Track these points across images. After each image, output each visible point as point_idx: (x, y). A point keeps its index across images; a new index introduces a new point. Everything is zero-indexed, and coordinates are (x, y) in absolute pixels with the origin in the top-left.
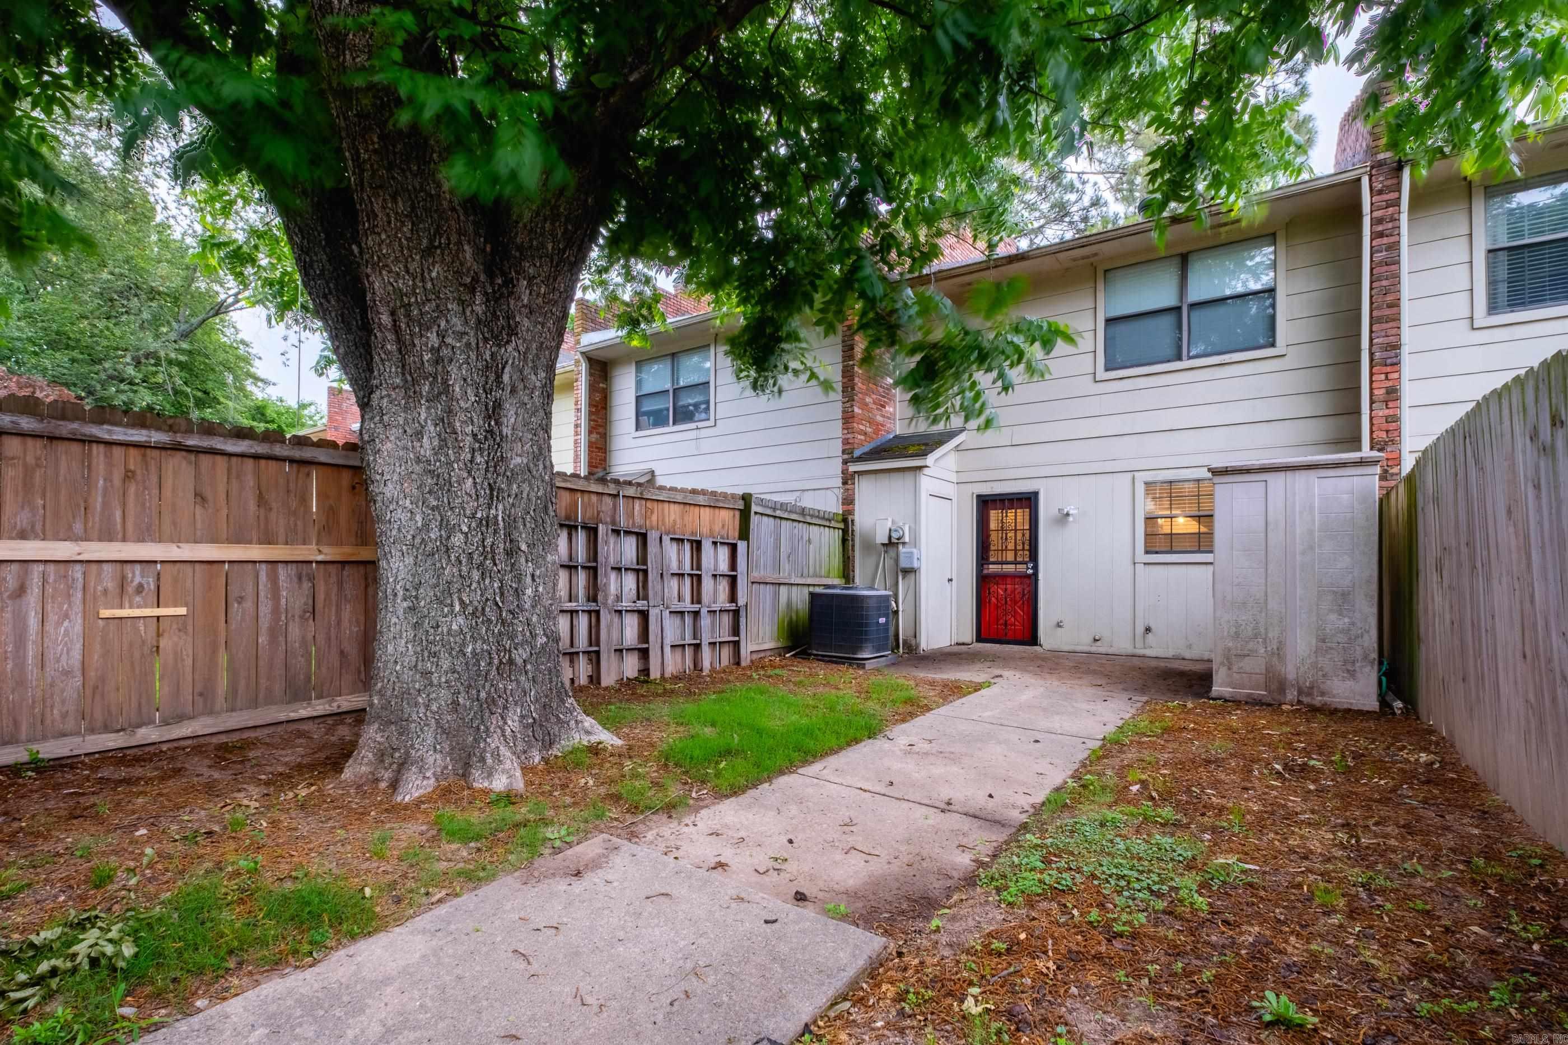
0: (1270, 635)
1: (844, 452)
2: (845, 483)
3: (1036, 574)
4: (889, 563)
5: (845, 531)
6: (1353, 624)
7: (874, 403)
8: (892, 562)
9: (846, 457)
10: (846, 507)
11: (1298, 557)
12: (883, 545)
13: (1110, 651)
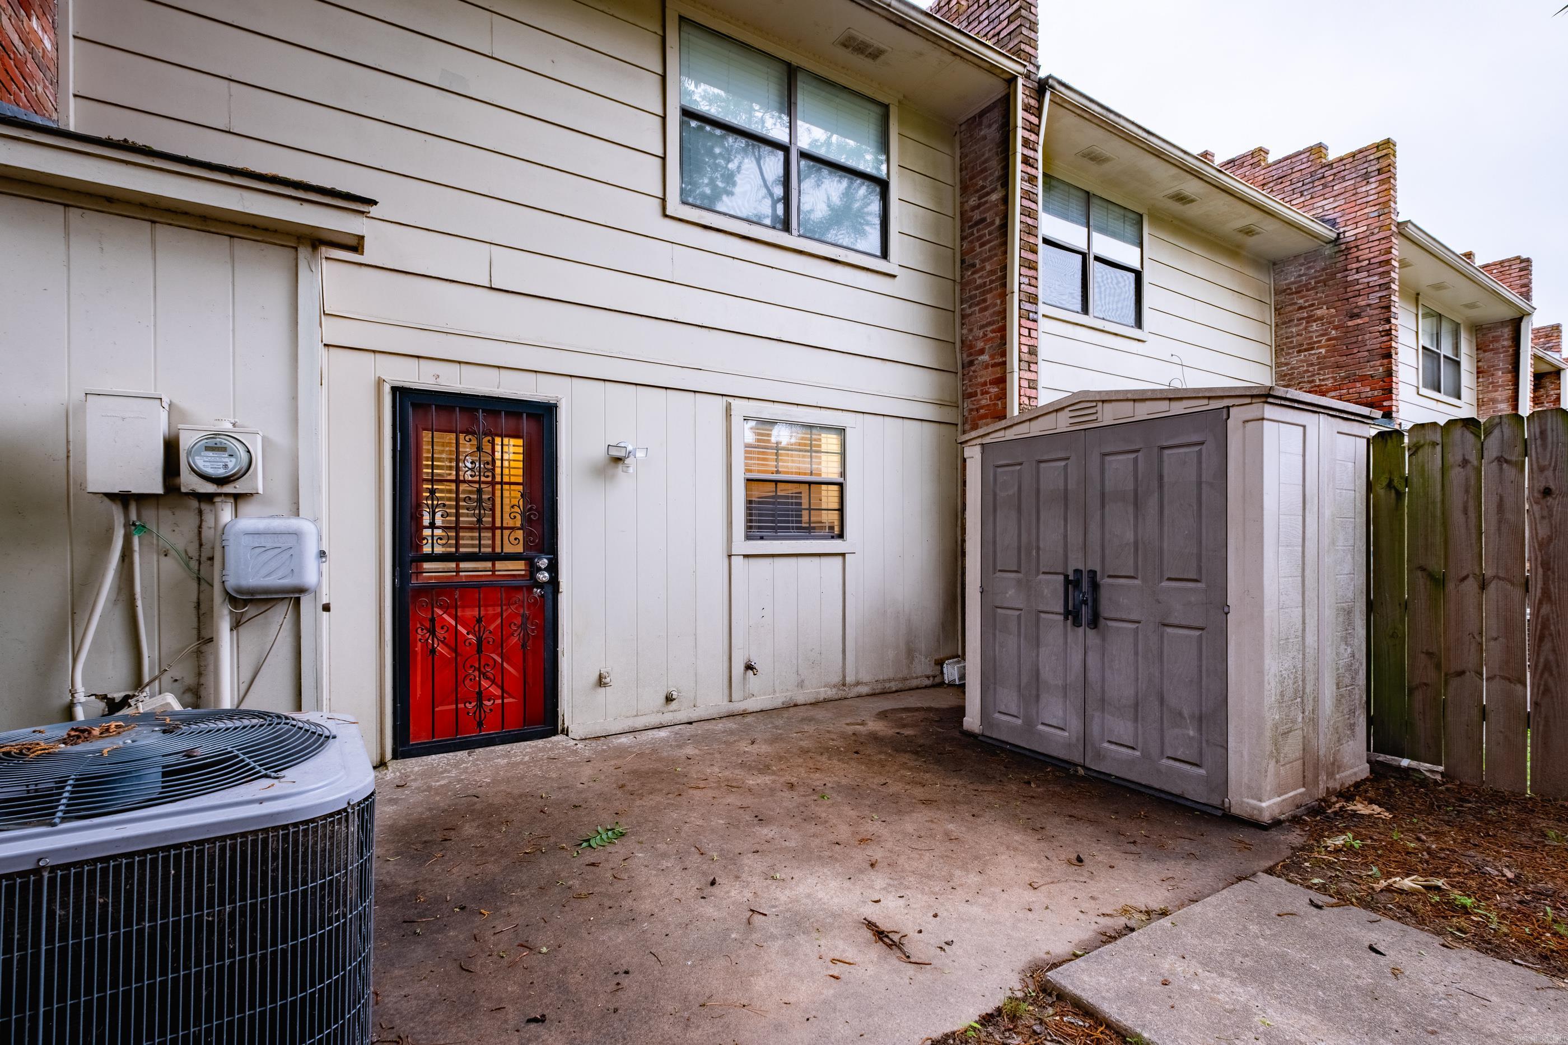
0: (1308, 689)
3: (554, 583)
4: (156, 571)
6: (1353, 655)
8: (173, 566)
11: (1326, 558)
12: (124, 499)
13: (694, 715)
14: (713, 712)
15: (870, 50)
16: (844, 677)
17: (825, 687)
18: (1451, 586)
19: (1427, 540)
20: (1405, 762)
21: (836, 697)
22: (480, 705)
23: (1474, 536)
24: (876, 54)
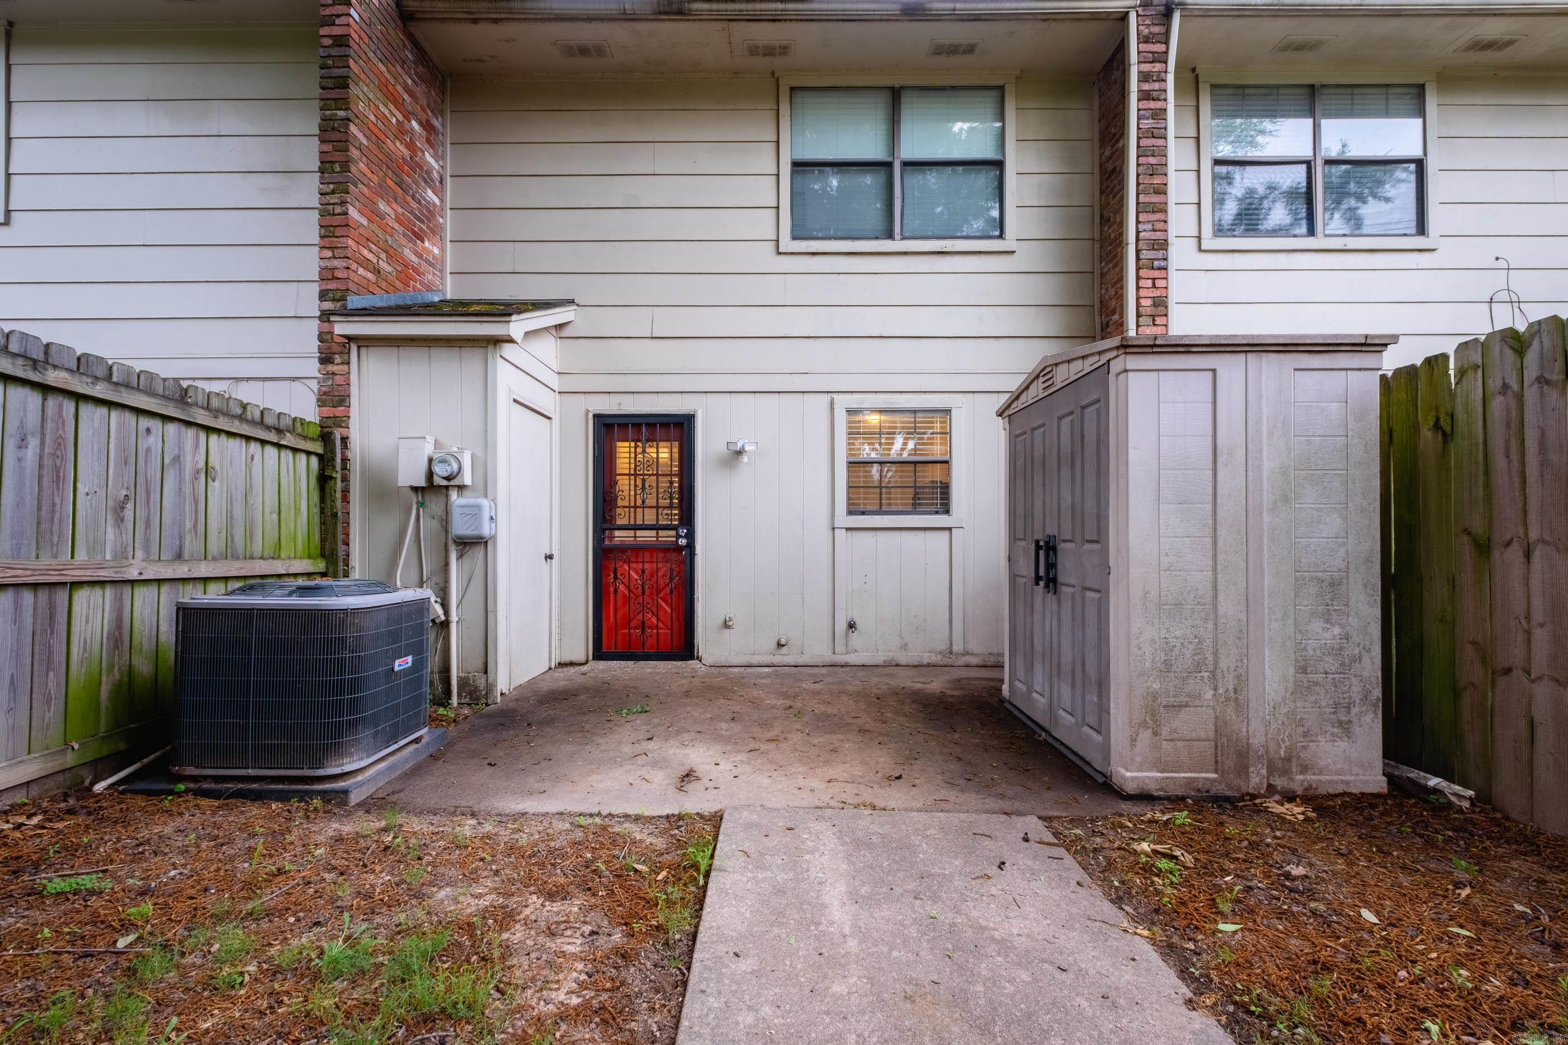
0: (1223, 665)
1: (323, 296)
2: (325, 360)
3: (691, 547)
4: (429, 526)
5: (325, 460)
6: (1347, 637)
7: (398, 220)
8: (435, 524)
9: (328, 305)
10: (327, 411)
11: (1266, 518)
12: (415, 489)
13: (801, 660)
14: (819, 661)
15: (962, 48)
16: (951, 645)
17: (930, 652)
18: (1496, 554)
19: (1471, 493)
20: (1433, 782)
21: (941, 663)
22: (643, 631)
23: (1517, 486)
24: (970, 49)
